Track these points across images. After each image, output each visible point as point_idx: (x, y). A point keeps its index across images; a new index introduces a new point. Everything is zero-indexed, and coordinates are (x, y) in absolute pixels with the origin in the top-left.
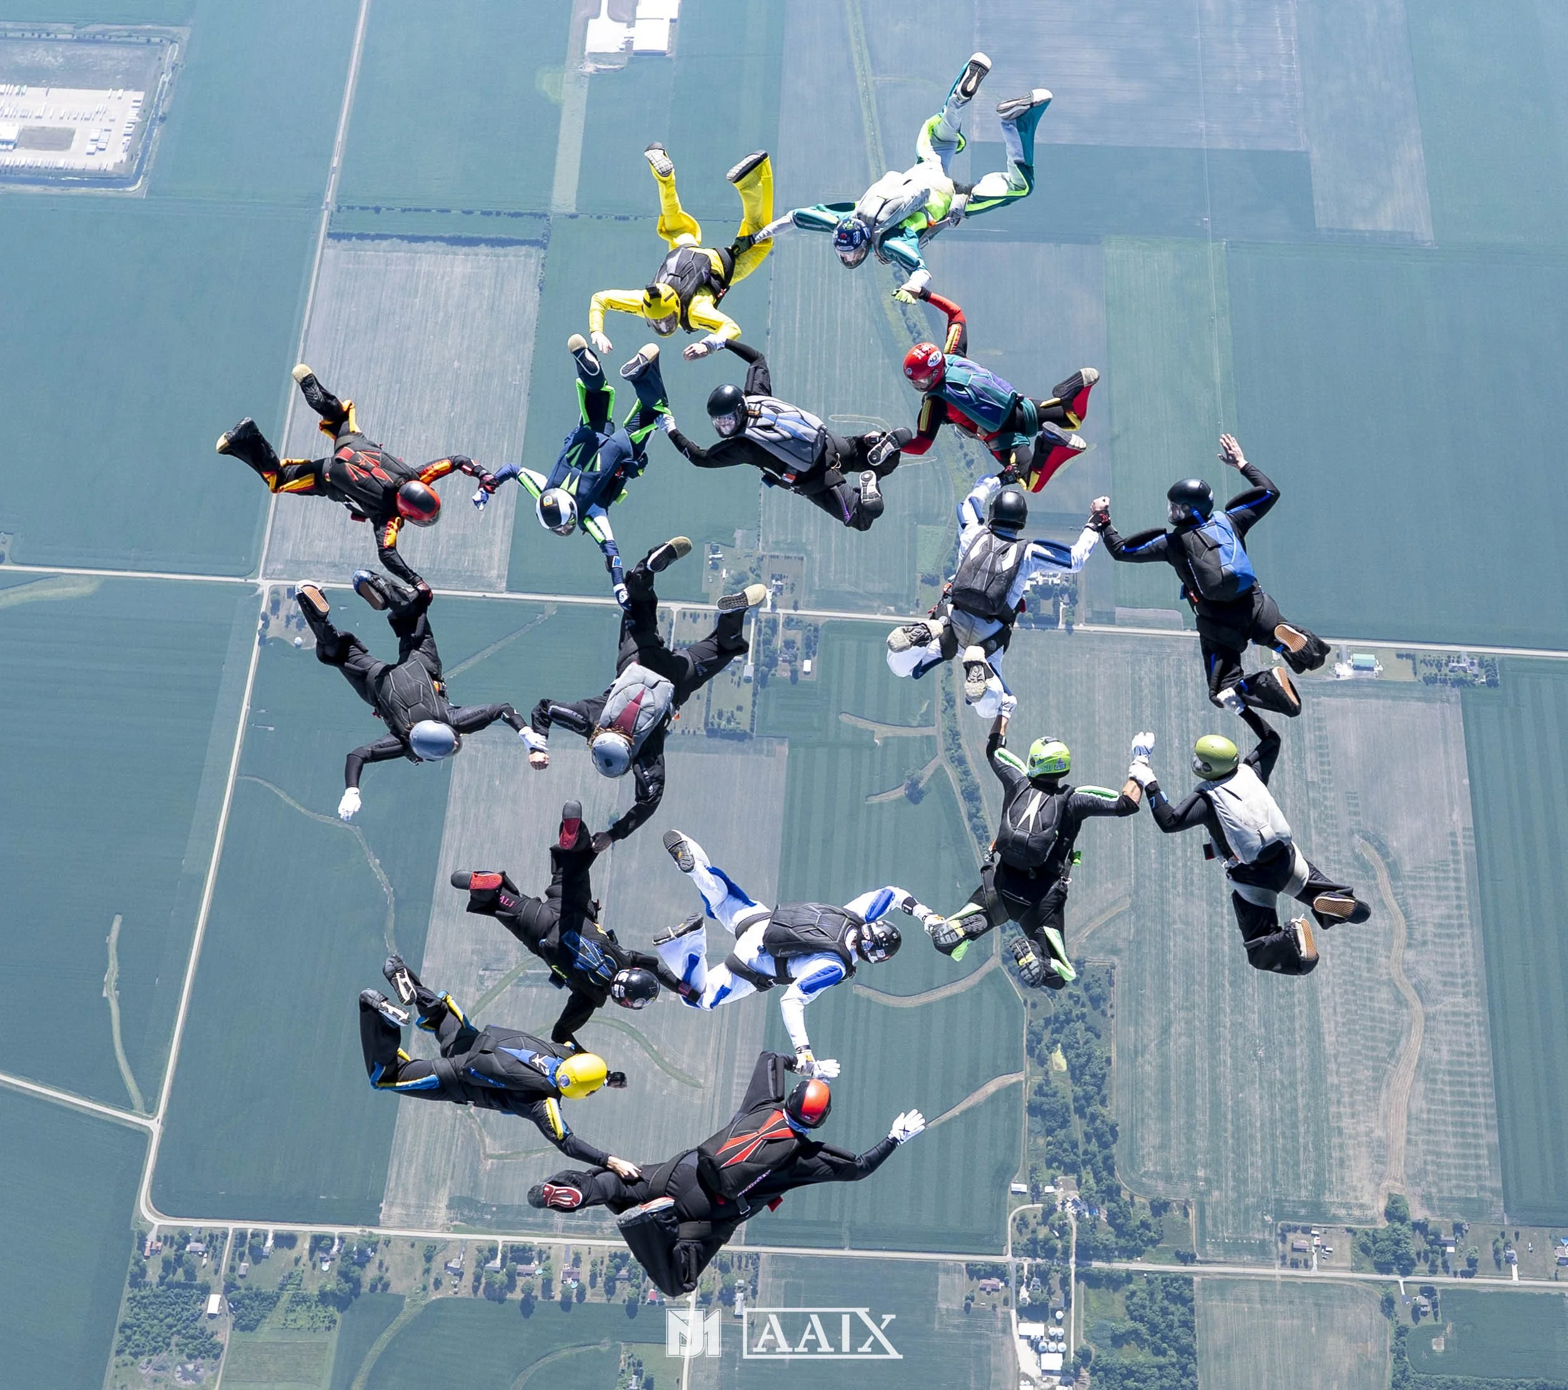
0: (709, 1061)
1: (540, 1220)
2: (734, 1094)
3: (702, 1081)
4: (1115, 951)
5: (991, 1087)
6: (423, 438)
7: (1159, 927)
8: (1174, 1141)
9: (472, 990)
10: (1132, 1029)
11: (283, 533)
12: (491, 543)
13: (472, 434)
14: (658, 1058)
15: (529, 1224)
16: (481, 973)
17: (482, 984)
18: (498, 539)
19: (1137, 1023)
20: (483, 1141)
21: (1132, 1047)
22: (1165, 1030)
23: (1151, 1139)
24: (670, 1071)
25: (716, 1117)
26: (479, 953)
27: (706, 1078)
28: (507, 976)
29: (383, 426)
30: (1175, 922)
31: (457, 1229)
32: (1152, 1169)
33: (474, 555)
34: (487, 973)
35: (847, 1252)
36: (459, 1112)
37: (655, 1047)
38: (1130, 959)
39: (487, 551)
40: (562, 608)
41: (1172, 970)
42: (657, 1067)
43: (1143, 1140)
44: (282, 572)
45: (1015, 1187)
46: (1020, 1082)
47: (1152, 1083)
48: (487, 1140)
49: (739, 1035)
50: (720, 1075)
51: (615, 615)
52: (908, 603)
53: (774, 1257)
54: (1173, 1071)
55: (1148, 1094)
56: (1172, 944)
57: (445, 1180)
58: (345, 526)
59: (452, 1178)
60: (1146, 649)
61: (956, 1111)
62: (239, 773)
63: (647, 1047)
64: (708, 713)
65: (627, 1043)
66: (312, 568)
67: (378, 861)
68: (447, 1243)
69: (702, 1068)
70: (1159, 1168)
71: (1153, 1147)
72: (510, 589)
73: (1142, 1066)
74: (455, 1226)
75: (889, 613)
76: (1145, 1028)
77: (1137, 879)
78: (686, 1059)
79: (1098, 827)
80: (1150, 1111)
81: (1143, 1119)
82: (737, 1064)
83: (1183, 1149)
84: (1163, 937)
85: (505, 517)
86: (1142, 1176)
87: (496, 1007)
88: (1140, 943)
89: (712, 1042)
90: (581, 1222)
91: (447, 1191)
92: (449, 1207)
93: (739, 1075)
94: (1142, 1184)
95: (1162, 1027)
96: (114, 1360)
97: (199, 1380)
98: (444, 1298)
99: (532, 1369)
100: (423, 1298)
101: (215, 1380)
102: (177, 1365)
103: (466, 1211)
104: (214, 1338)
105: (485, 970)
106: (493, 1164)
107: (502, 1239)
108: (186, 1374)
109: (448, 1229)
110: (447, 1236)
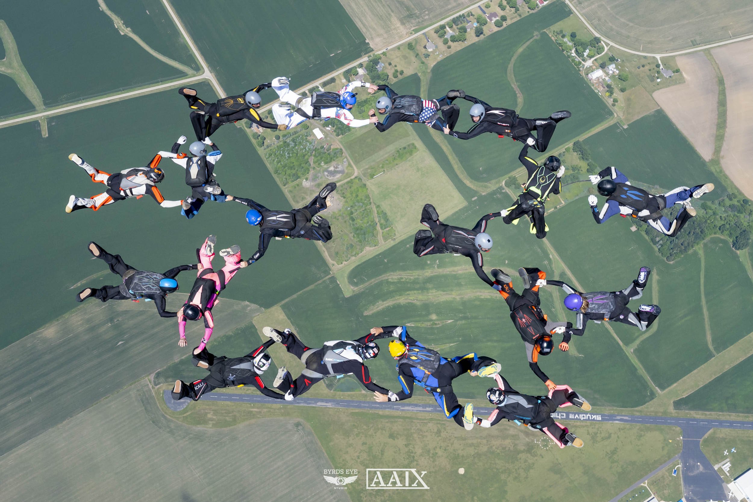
1: (456, 4)
31: (416, 31)
57: (389, 14)
59: (392, 11)
68: (416, 40)
74: (413, 30)
91: (395, 18)
92: (403, 24)
96: (286, 190)
97: (342, 172)
98: (438, 62)
99: (511, 66)
100: (426, 69)
101: (351, 166)
102: (324, 171)
103: (413, 21)
104: (332, 148)
107: (444, 22)
108: (333, 173)
109: (411, 33)
110: (414, 37)
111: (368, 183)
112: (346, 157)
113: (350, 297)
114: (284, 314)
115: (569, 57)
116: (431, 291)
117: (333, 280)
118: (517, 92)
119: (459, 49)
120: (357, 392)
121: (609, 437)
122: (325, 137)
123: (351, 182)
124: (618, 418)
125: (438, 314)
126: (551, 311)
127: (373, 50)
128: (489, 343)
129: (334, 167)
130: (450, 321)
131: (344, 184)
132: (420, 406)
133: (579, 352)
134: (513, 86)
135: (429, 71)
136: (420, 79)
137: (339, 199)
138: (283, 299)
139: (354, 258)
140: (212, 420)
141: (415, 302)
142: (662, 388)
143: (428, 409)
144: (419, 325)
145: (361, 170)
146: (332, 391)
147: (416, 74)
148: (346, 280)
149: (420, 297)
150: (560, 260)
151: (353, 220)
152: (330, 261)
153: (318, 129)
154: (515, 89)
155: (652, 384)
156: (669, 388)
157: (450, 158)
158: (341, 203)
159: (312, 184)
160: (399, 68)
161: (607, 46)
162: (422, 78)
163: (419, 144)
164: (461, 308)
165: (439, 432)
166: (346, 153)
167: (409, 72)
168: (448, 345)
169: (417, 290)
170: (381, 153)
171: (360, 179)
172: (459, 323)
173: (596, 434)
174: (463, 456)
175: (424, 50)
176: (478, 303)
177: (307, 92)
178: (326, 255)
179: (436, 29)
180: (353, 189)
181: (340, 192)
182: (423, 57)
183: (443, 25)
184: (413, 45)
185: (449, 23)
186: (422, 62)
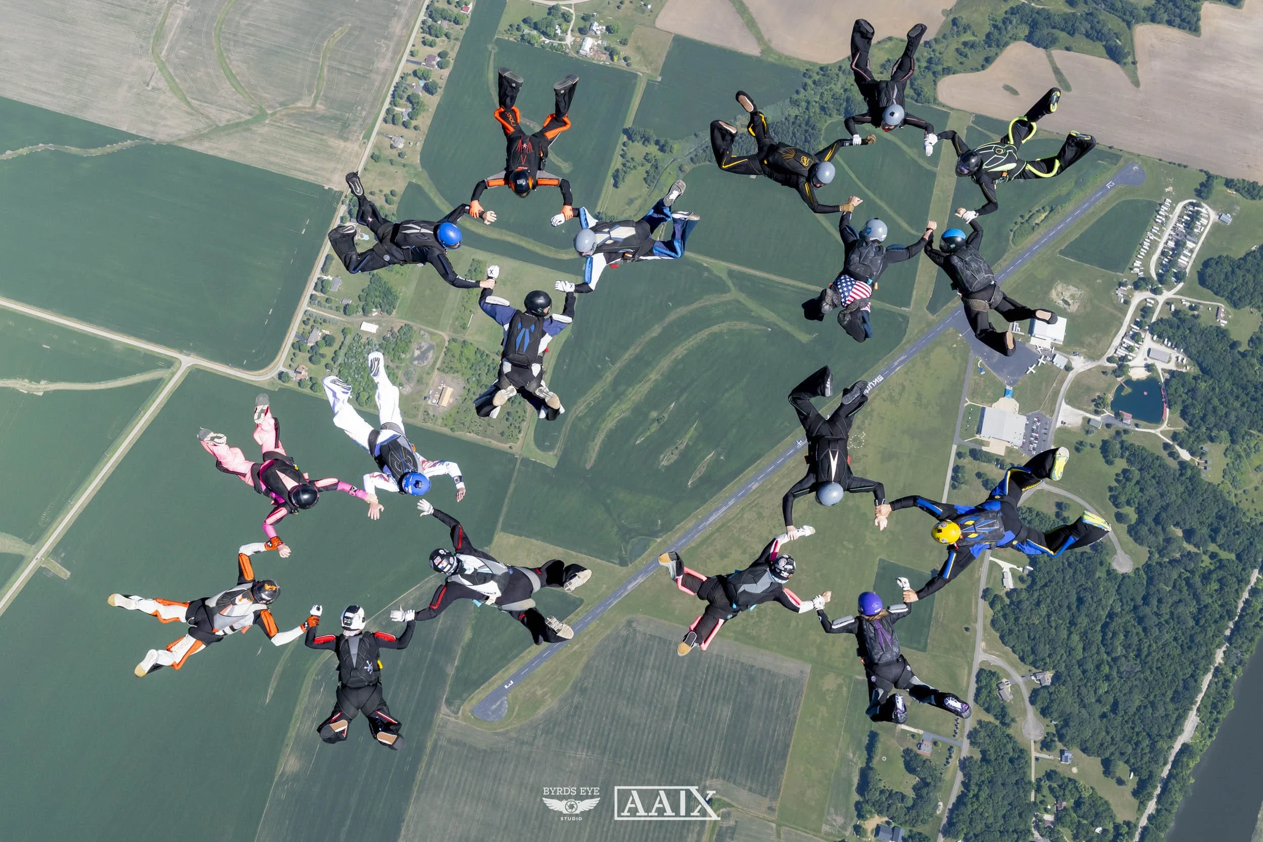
1: (379, 78)
15: (380, 86)
16: (150, 88)
20: (299, 108)
26: (131, 87)
28: (160, 69)
31: (367, 137)
34: (152, 84)
36: (267, 122)
48: (299, 104)
57: (321, 140)
59: (323, 134)
68: (376, 146)
74: (363, 138)
87: (185, 81)
91: (332, 139)
92: (346, 139)
97: (431, 347)
98: (421, 154)
100: (415, 169)
101: (434, 334)
102: (411, 363)
103: (355, 129)
104: (396, 330)
105: (148, 85)
106: (321, 104)
107: (386, 105)
108: (423, 357)
109: (364, 143)
110: (370, 145)
111: (468, 337)
112: (421, 329)
113: (558, 463)
114: (512, 536)
115: (544, 47)
116: (628, 392)
117: (526, 462)
119: (429, 123)
120: (653, 546)
121: (904, 388)
122: (380, 325)
123: (448, 349)
124: (896, 363)
125: (655, 408)
126: (752, 317)
127: (341, 194)
128: (727, 395)
129: (418, 349)
130: (672, 406)
131: (444, 358)
132: (721, 507)
133: (810, 333)
135: (420, 169)
136: (419, 186)
137: (453, 378)
138: (495, 523)
139: (525, 423)
140: (545, 694)
141: (623, 415)
142: (907, 304)
143: (731, 503)
144: (648, 433)
145: (448, 329)
146: (630, 566)
147: (410, 185)
148: (538, 451)
149: (624, 407)
150: (717, 262)
152: (504, 446)
153: (364, 323)
155: (895, 309)
156: (913, 299)
157: (523, 244)
158: (460, 380)
159: (412, 385)
160: (387, 191)
161: (571, 8)
162: (420, 183)
163: (480, 255)
164: (670, 384)
165: (760, 516)
166: (416, 326)
167: (400, 187)
168: (692, 429)
169: (614, 402)
171: (454, 340)
172: (682, 399)
173: (890, 395)
174: (800, 517)
175: (393, 150)
176: (681, 366)
177: (314, 292)
178: (495, 444)
179: (385, 121)
180: (457, 356)
181: (447, 369)
182: (399, 159)
183: (388, 111)
184: (377, 153)
185: (394, 103)
186: (404, 166)
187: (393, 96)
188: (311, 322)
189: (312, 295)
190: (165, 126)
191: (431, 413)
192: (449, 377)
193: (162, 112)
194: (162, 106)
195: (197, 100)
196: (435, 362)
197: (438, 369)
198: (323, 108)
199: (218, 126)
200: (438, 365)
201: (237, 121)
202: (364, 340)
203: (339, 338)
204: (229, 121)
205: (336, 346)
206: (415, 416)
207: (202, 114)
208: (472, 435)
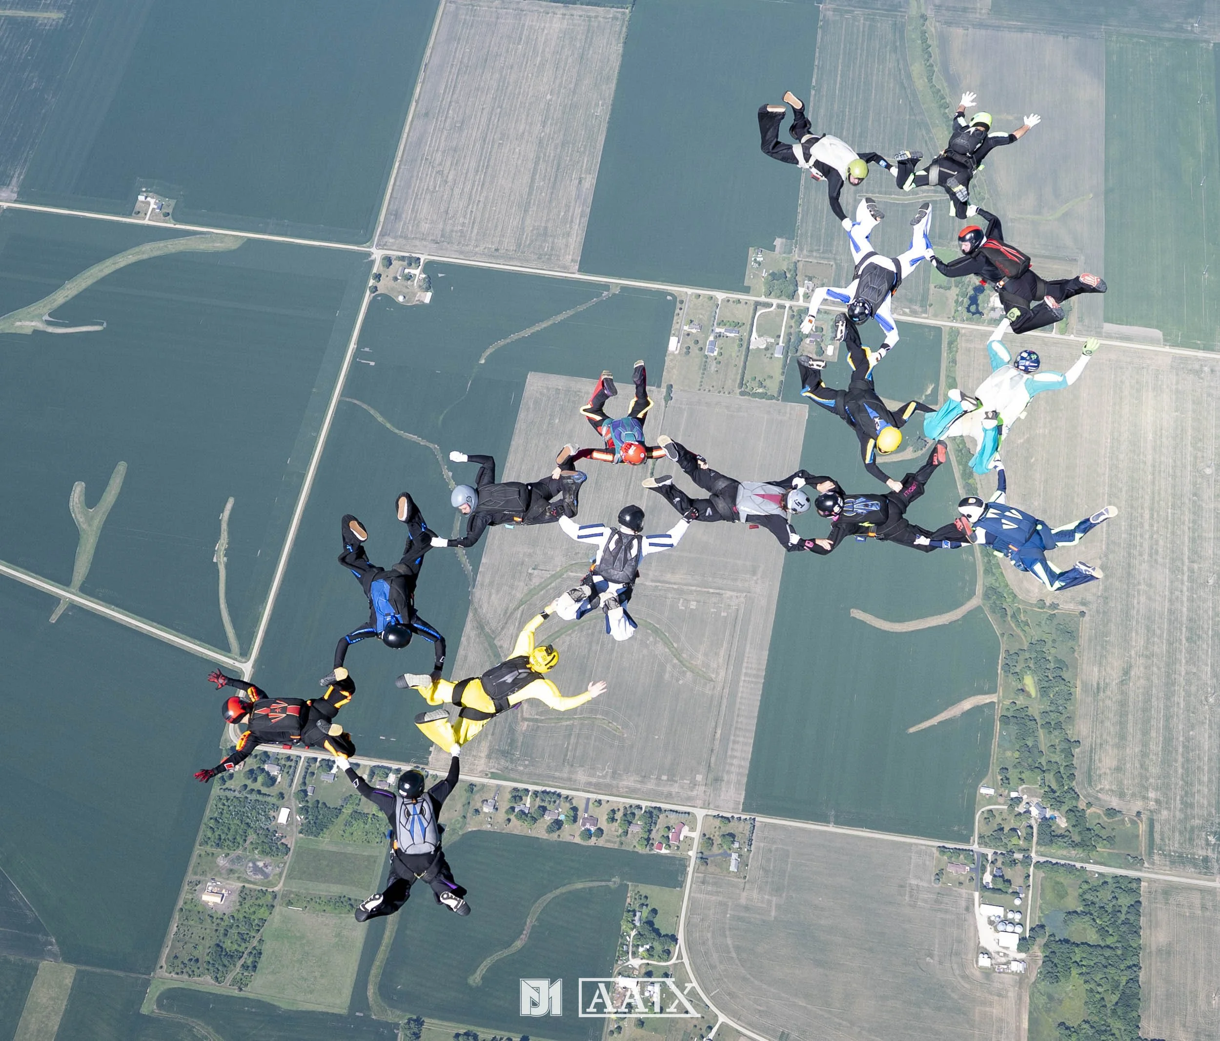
0: (721, 660)
1: (565, 775)
2: (741, 689)
3: (713, 676)
4: (1084, 603)
5: (967, 705)
6: (517, 150)
7: (1125, 587)
8: (1128, 765)
9: (522, 584)
10: (1096, 669)
11: (396, 215)
12: (568, 234)
13: (558, 150)
14: (677, 654)
15: (555, 778)
16: (530, 571)
17: (530, 580)
18: (574, 233)
19: (1100, 664)
21: (1095, 685)
22: (1126, 672)
23: (1107, 761)
24: (688, 664)
25: (724, 707)
26: (530, 555)
27: (718, 674)
28: (552, 576)
29: (484, 141)
30: (1139, 583)
31: (494, 776)
32: (1107, 787)
33: (553, 243)
34: (536, 572)
35: (831, 828)
37: (675, 645)
38: (1098, 612)
39: (564, 240)
40: (624, 288)
41: (1134, 623)
42: (675, 661)
43: (1100, 761)
44: (393, 244)
45: (983, 791)
46: (993, 703)
47: (1111, 715)
49: (748, 642)
50: (730, 672)
51: (669, 298)
52: (921, 306)
53: (766, 825)
54: (1131, 708)
55: (1107, 724)
56: (1136, 601)
57: (486, 735)
58: (447, 212)
59: (493, 734)
60: (1129, 360)
61: (934, 721)
62: (343, 394)
63: (667, 643)
64: (742, 379)
65: (651, 639)
66: (417, 243)
67: (450, 474)
68: (483, 786)
69: (715, 666)
70: (1114, 787)
71: (1110, 769)
72: (580, 270)
73: (1103, 701)
74: (492, 773)
75: (905, 314)
76: (1108, 669)
77: (1108, 544)
78: (700, 656)
79: (1075, 500)
80: (1109, 739)
81: (1101, 745)
82: (745, 665)
83: (1136, 773)
84: (1128, 595)
85: (581, 217)
86: (1098, 791)
87: (541, 600)
88: (1107, 598)
89: (725, 645)
90: (601, 780)
91: (488, 744)
92: (489, 757)
93: (746, 674)
94: (1097, 798)
95: (1123, 668)
96: (198, 850)
97: (266, 876)
98: (479, 830)
99: (550, 896)
100: (460, 828)
101: (280, 877)
102: (249, 861)
103: (503, 762)
104: (283, 841)
105: (534, 569)
106: (528, 725)
107: (532, 788)
108: (257, 870)
109: (487, 775)
110: (485, 781)
111: (277, 909)
112: (285, 863)
114: (72, 980)
115: (623, 936)
118: (525, 932)
119: (516, 832)
122: (287, 825)
123: (265, 892)
127: (427, 764)
129: (264, 864)
131: (255, 890)
134: (528, 920)
135: (461, 833)
137: (234, 902)
139: (186, 977)
145: (286, 889)
148: (158, 993)
151: (226, 935)
152: (163, 961)
153: (288, 810)
154: (526, 928)
157: (382, 948)
158: (233, 909)
161: (677, 959)
170: (323, 886)
171: (275, 897)
175: (480, 804)
177: (319, 760)
178: (166, 951)
179: (516, 789)
180: (258, 902)
181: (244, 895)
182: (471, 810)
183: (527, 791)
184: (475, 789)
185: (536, 793)
186: (464, 817)
187: (544, 792)
188: (288, 763)
189: (315, 759)
190: (490, 595)
191: (197, 888)
192: (235, 897)
193: (505, 588)
194: (512, 587)
195: (521, 616)
196: (250, 882)
197: (244, 886)
198: (524, 729)
199: (494, 639)
200: (247, 885)
201: (502, 655)
202: (272, 813)
203: (274, 791)
204: (501, 647)
205: (264, 790)
206: (195, 873)
207: (506, 623)
208: (175, 929)
